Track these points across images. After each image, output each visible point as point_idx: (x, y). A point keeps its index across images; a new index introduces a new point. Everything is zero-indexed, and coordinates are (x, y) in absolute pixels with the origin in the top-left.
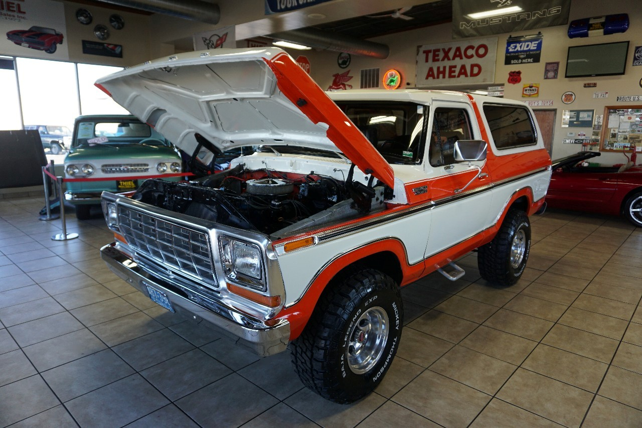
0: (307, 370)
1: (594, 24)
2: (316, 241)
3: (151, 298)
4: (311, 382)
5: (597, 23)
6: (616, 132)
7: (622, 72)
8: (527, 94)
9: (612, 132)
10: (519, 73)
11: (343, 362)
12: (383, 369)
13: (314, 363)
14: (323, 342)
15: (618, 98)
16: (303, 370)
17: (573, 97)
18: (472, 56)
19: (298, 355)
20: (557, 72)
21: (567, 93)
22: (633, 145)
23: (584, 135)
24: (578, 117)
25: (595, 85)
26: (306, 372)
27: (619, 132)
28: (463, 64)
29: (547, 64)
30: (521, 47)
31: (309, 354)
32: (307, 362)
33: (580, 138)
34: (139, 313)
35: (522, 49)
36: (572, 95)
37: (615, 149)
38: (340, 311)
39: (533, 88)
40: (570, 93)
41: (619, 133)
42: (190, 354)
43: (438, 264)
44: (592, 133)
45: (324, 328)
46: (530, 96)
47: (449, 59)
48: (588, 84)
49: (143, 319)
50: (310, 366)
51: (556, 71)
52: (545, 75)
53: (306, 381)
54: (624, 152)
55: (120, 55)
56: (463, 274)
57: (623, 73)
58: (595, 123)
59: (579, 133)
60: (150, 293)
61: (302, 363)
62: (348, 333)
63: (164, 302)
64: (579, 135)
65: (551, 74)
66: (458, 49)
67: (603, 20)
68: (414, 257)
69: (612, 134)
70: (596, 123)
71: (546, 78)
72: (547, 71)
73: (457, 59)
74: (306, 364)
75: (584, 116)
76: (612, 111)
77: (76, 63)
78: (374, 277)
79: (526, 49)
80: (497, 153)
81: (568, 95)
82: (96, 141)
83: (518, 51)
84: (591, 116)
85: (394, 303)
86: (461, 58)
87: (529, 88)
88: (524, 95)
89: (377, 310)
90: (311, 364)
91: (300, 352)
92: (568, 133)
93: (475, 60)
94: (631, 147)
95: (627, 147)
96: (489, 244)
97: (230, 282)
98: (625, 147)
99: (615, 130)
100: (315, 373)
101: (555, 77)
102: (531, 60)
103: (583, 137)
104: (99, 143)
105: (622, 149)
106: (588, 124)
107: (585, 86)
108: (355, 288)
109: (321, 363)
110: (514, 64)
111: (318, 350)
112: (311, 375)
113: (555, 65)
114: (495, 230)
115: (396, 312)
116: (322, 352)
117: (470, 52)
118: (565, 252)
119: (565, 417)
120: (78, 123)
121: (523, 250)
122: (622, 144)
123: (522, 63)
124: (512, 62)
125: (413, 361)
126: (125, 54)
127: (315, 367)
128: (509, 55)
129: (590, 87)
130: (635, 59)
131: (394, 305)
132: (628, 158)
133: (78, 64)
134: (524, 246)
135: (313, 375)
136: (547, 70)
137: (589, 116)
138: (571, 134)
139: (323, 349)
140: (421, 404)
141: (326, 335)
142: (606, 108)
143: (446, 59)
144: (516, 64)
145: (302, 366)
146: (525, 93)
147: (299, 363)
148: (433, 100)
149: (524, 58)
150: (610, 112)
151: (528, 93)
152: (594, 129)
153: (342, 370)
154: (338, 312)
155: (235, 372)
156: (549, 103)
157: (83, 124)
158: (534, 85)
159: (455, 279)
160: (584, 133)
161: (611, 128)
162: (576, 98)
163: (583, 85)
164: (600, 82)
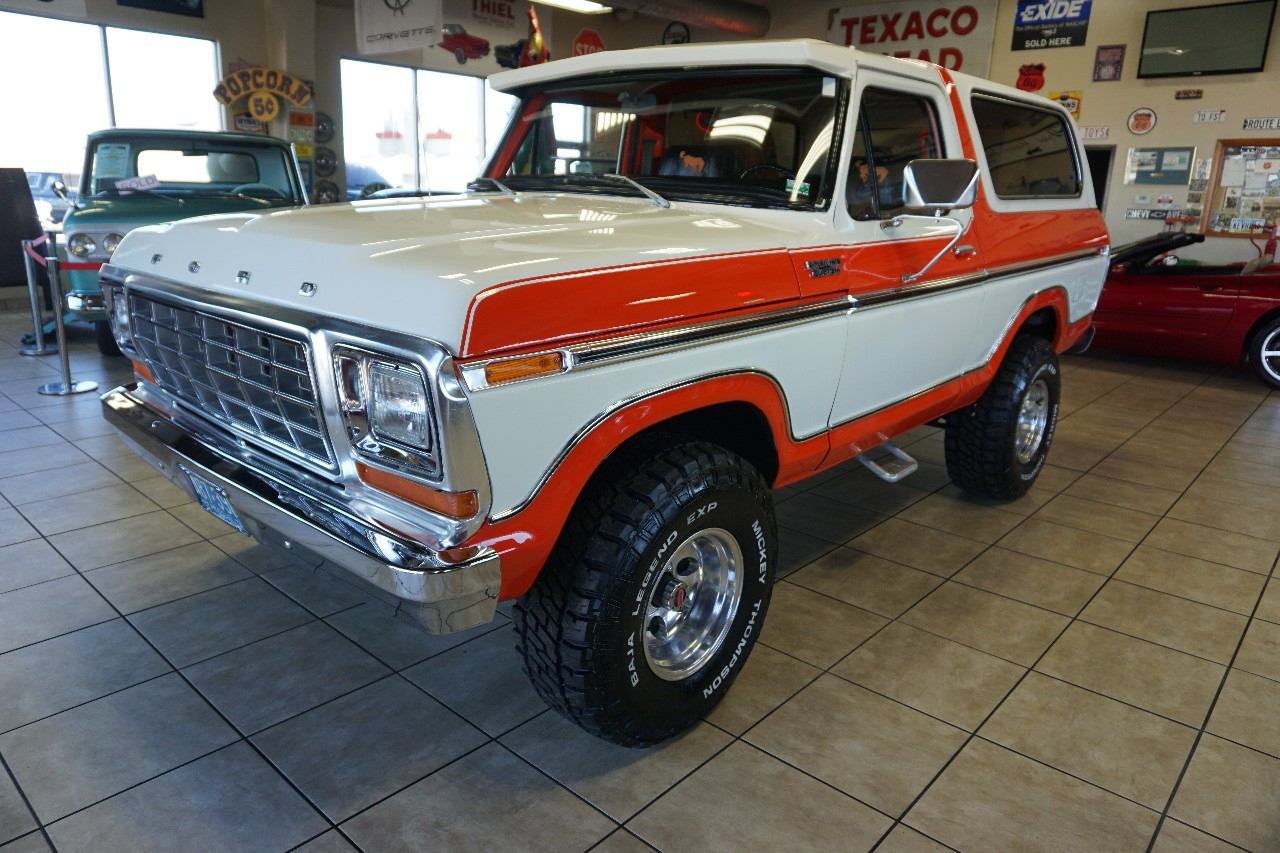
0: (547, 667)
2: (569, 361)
3: (201, 503)
4: (558, 695)
6: (1238, 194)
7: (1258, 65)
9: (1229, 194)
10: (1041, 68)
11: (631, 651)
12: (727, 670)
13: (564, 651)
14: (586, 602)
15: (1246, 122)
16: (540, 668)
17: (1153, 120)
18: (943, 32)
19: (530, 634)
20: (1121, 66)
21: (1140, 112)
22: (1270, 223)
23: (1170, 202)
24: (1159, 163)
25: (1198, 94)
26: (547, 673)
27: (1244, 195)
28: (924, 48)
29: (1101, 49)
30: (1047, 12)
31: (552, 630)
32: (548, 650)
33: (1161, 207)
34: (201, 544)
35: (1049, 17)
36: (1149, 116)
37: (1232, 230)
38: (627, 533)
39: (1069, 101)
40: (1147, 112)
41: (1243, 198)
42: (302, 631)
43: (859, 444)
44: (1186, 197)
45: (588, 571)
47: (894, 38)
48: (1185, 93)
49: (210, 556)
50: (554, 657)
51: (1118, 65)
52: (1095, 72)
53: (546, 692)
54: (1251, 237)
55: (198, 12)
56: (914, 468)
57: (1260, 69)
58: (1194, 175)
59: (1161, 198)
60: (198, 491)
61: (537, 650)
62: (644, 585)
63: (225, 512)
64: (1159, 201)
65: (1108, 71)
66: (915, 17)
68: (806, 422)
69: (1229, 199)
70: (1197, 177)
71: (1097, 78)
72: (1099, 64)
73: (913, 38)
74: (546, 654)
75: (1172, 162)
76: (1231, 150)
77: (103, 26)
78: (710, 458)
79: (1057, 16)
80: (997, 205)
81: (1143, 115)
82: (134, 186)
83: (1040, 22)
84: (1187, 161)
85: (757, 522)
86: (921, 36)
89: (715, 536)
90: (557, 653)
91: (533, 627)
92: (1137, 198)
93: (950, 40)
94: (1266, 226)
95: (1259, 227)
96: (971, 408)
97: (362, 460)
98: (1254, 226)
99: (1235, 190)
100: (565, 675)
101: (1116, 77)
102: (1066, 40)
103: (1167, 207)
104: (140, 188)
105: (1247, 231)
106: (1179, 178)
107: (1179, 96)
108: (664, 482)
109: (580, 651)
110: (1030, 48)
111: (574, 621)
112: (557, 680)
113: (1119, 50)
114: (986, 377)
115: (761, 543)
116: (582, 626)
117: (940, 23)
118: (1128, 434)
119: (1133, 782)
120: (94, 143)
121: (1043, 424)
122: (1249, 221)
123: (1047, 46)
124: (1028, 44)
125: (796, 654)
126: (208, 8)
127: (566, 662)
128: (1021, 29)
129: (1189, 98)
131: (757, 528)
132: (1259, 248)
133: (108, 29)
134: (1043, 415)
135: (562, 680)
136: (1099, 63)
137: (1182, 161)
138: (1144, 198)
139: (585, 620)
140: (809, 749)
141: (592, 586)
142: (1220, 145)
143: (889, 39)
144: (1036, 48)
145: (536, 657)
147: (533, 653)
148: (861, 67)
149: (1053, 37)
150: (1227, 153)
152: (1191, 188)
153: (630, 669)
154: (623, 535)
155: (397, 673)
156: (1100, 133)
157: (107, 148)
158: (1071, 95)
159: (895, 478)
160: (1171, 198)
161: (1227, 187)
162: (1158, 122)
163: (1173, 95)
164: (1211, 87)
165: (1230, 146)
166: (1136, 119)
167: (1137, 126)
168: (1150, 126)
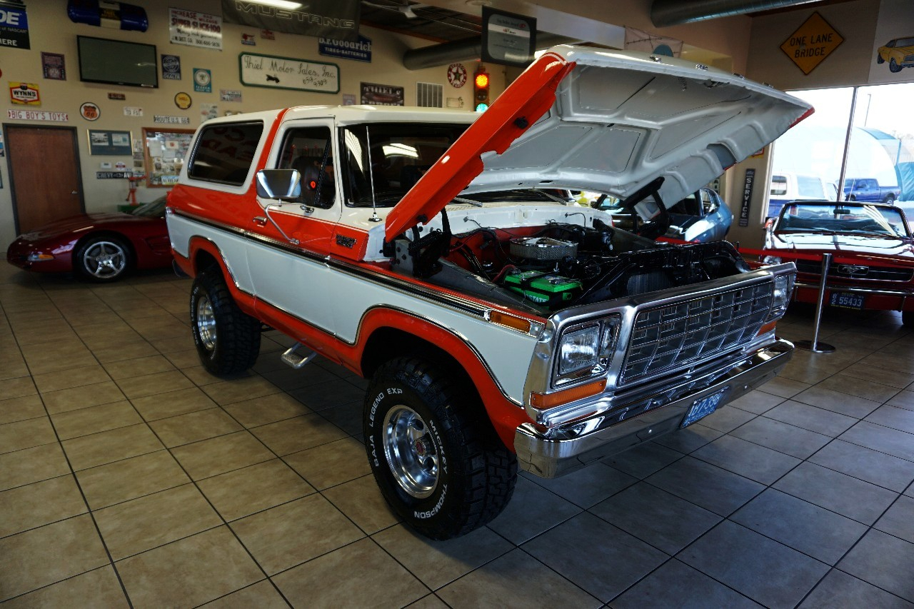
1: (105, 9)
5: (110, 10)
6: (161, 162)
7: (155, 84)
8: (23, 99)
9: (156, 161)
15: (155, 117)
17: (97, 111)
20: (64, 70)
21: (88, 105)
23: (124, 166)
24: (110, 140)
25: (123, 98)
27: (164, 162)
29: (44, 55)
33: (119, 170)
36: (94, 108)
37: (163, 184)
39: (29, 90)
40: (92, 105)
41: (163, 164)
44: (132, 163)
46: (26, 102)
48: (115, 95)
51: (62, 68)
52: (44, 73)
57: (157, 87)
58: (134, 150)
59: (117, 164)
64: (117, 166)
65: (54, 72)
67: (117, 8)
69: (157, 164)
70: (136, 150)
71: (47, 76)
72: (46, 67)
75: (118, 140)
76: (150, 134)
81: (89, 107)
84: (128, 140)
87: (20, 90)
88: (14, 100)
92: (102, 164)
99: (159, 159)
101: (62, 77)
102: (12, 42)
103: (123, 170)
105: (172, 183)
106: (125, 151)
107: (111, 97)
113: (59, 58)
122: (171, 177)
129: (117, 99)
130: (164, 70)
136: (46, 65)
137: (124, 140)
138: (106, 164)
142: (145, 131)
146: (15, 96)
150: (148, 136)
151: (20, 97)
152: (135, 158)
156: (61, 117)
158: (29, 86)
160: (123, 164)
161: (153, 157)
162: (102, 113)
163: (107, 96)
164: (129, 93)
165: (151, 132)
166: (86, 110)
167: (88, 114)
168: (97, 115)
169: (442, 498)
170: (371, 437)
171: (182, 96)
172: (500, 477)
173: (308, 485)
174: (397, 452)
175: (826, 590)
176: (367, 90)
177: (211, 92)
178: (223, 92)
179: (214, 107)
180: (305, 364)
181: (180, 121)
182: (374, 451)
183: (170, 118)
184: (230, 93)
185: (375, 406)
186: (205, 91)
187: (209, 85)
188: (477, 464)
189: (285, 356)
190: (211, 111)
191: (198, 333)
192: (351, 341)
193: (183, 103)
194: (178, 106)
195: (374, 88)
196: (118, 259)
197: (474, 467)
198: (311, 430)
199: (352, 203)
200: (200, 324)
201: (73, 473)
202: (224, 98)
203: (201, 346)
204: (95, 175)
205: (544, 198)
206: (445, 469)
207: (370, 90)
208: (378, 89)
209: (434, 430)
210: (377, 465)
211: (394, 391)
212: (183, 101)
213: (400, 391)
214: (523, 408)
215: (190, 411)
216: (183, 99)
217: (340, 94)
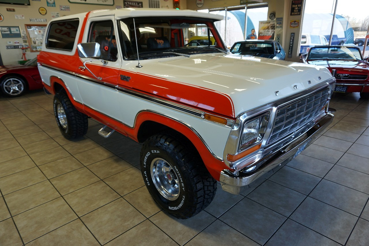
15: (30, 20)
17: (2, 17)
23: (18, 43)
24: (10, 31)
25: (14, 10)
27: (37, 40)
33: (16, 45)
44: (23, 42)
48: (10, 9)
57: (29, 5)
58: (22, 35)
59: (15, 42)
64: (15, 43)
69: (33, 41)
70: (23, 35)
75: (14, 30)
76: (29, 27)
84: (19, 30)
92: (8, 42)
99: (35, 39)
103: (18, 44)
106: (18, 35)
107: (8, 10)
129: (11, 11)
137: (17, 30)
138: (10, 42)
142: (26, 26)
152: (23, 39)
160: (18, 42)
161: (32, 38)
162: (4, 18)
163: (6, 10)
164: (17, 8)
165: (29, 26)
168: (2, 18)
169: (183, 201)
170: (145, 172)
171: (42, 9)
172: (210, 190)
173: (116, 194)
174: (158, 179)
175: (359, 230)
176: (126, 3)
177: (55, 6)
178: (61, 6)
179: (58, 14)
180: (110, 136)
181: (42, 20)
182: (147, 178)
183: (38, 20)
184: (64, 7)
185: (146, 158)
186: (52, 6)
187: (54, 3)
188: (199, 186)
189: (100, 132)
190: (56, 16)
191: (59, 121)
192: (132, 126)
193: (43, 12)
194: (41, 13)
195: (129, 3)
196: (20, 86)
197: (198, 188)
198: (115, 165)
199: (127, 58)
200: (59, 117)
201: (3, 196)
202: (62, 9)
203: (61, 127)
204: (5, 47)
205: (217, 51)
206: (183, 189)
207: (128, 4)
208: (131, 3)
209: (177, 170)
210: (149, 185)
211: (155, 152)
212: (42, 11)
213: (158, 152)
214: (223, 161)
215: (58, 159)
216: (42, 10)
217: (115, 6)
